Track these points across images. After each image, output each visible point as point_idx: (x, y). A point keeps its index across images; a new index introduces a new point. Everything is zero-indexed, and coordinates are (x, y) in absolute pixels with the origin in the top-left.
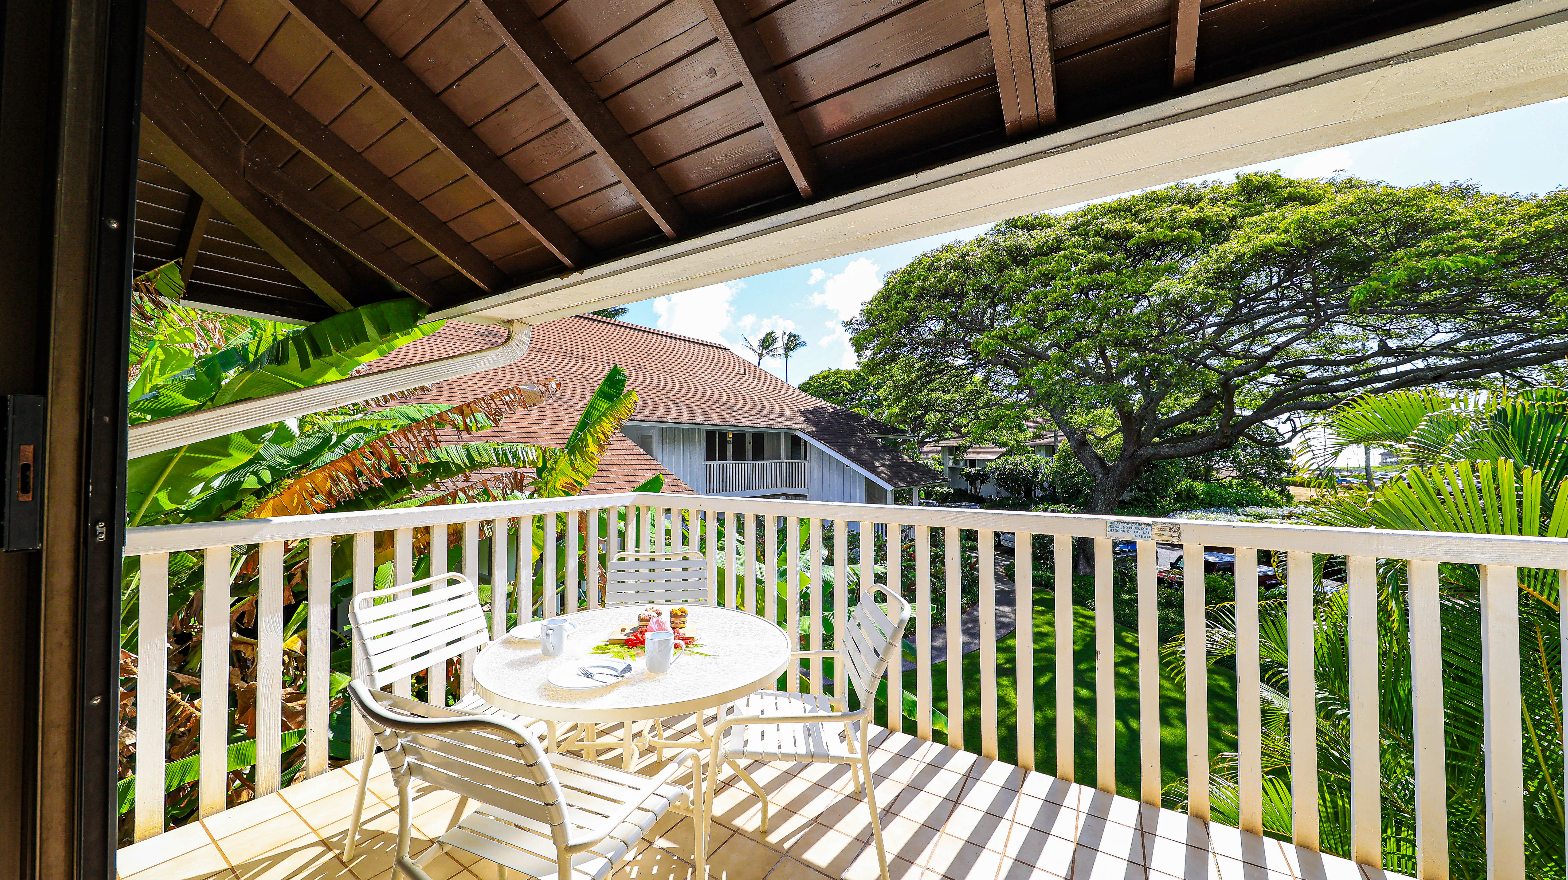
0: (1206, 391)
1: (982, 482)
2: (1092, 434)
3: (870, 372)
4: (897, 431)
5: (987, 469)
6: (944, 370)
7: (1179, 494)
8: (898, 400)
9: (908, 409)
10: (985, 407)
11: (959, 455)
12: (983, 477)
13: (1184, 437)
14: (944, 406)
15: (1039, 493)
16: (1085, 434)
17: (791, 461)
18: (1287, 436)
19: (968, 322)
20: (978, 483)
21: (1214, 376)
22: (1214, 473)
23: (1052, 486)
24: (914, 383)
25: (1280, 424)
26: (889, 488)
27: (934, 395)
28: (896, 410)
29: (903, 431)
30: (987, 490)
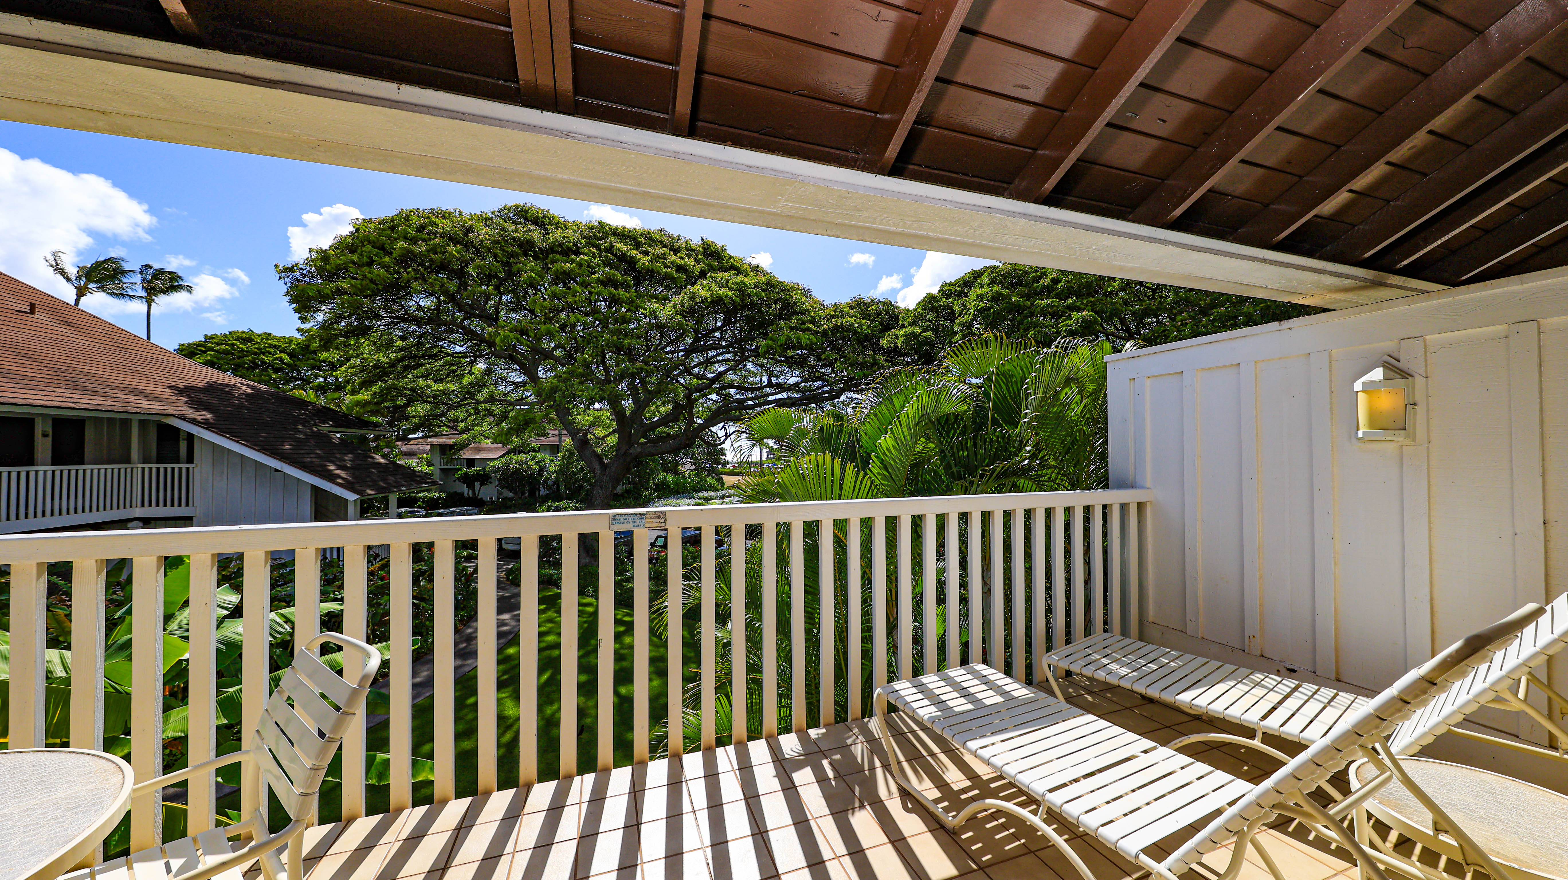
0: (676, 402)
1: (482, 484)
2: (593, 434)
3: (324, 346)
4: (366, 425)
5: (488, 469)
6: (435, 355)
7: (657, 485)
8: (366, 384)
9: (383, 395)
10: (487, 401)
11: (455, 454)
12: (484, 478)
13: (662, 438)
14: (434, 397)
15: (543, 492)
16: (586, 434)
17: (154, 466)
18: (722, 439)
19: (468, 305)
20: (477, 485)
21: (681, 392)
22: (680, 467)
23: (557, 483)
24: (393, 364)
25: (718, 430)
26: (351, 497)
27: (421, 382)
28: (365, 396)
29: (376, 425)
30: (489, 492)
